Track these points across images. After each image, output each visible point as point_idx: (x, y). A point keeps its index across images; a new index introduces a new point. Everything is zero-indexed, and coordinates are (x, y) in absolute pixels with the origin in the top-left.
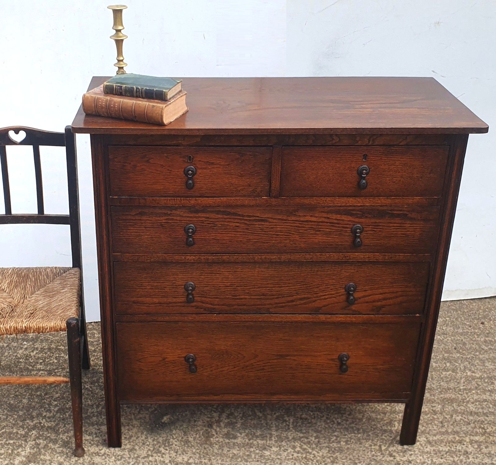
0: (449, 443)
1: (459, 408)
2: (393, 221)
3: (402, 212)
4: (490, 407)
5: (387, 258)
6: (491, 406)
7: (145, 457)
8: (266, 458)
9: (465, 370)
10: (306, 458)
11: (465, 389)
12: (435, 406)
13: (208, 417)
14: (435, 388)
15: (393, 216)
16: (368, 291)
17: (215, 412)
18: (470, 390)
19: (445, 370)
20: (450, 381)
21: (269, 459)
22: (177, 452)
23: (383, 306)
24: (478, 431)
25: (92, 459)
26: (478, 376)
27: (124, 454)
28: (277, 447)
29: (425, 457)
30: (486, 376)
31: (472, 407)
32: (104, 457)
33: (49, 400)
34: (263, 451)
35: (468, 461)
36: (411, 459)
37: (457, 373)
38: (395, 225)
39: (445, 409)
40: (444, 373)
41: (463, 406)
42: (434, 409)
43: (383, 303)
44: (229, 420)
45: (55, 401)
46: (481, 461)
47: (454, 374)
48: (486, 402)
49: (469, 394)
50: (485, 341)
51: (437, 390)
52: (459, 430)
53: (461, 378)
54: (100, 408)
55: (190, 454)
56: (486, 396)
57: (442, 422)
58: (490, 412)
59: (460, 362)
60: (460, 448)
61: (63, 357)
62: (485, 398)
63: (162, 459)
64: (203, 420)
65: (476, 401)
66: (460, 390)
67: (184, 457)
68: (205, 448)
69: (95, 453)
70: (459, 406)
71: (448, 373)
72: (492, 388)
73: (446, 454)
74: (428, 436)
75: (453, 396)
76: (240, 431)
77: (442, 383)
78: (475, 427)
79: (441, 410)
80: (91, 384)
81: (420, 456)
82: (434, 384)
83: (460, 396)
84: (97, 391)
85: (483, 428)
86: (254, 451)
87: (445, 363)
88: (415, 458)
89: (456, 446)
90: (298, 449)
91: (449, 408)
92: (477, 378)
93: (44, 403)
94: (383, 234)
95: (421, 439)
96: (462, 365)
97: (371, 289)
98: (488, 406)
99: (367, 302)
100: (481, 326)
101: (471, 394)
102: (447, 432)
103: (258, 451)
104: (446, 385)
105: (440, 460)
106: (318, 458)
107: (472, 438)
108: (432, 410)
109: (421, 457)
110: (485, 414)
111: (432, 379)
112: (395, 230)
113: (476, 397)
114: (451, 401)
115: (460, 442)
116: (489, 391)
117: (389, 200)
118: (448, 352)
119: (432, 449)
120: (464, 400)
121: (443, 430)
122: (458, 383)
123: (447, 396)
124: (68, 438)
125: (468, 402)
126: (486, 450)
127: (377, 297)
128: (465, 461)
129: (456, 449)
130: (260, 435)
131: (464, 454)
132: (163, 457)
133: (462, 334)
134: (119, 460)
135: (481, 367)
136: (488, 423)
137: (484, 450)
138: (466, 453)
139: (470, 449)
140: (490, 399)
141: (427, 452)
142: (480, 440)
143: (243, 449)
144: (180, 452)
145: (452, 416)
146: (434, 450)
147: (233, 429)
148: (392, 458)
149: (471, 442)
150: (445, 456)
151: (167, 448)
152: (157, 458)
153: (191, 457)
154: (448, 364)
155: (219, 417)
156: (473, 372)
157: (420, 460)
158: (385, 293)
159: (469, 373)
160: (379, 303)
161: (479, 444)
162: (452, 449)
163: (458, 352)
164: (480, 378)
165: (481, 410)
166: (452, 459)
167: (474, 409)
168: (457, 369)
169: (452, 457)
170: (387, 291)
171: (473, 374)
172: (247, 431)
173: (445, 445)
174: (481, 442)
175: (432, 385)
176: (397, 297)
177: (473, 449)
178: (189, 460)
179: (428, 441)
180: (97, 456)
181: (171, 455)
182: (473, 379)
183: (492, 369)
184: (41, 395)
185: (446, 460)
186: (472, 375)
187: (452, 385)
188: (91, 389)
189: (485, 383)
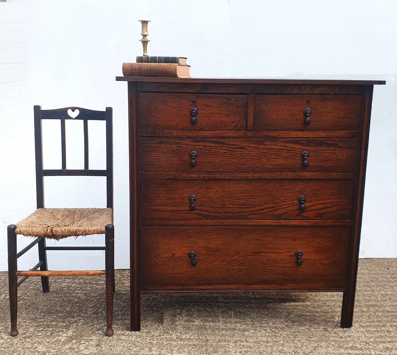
0: (376, 327)
1: (379, 309)
2: (328, 149)
3: (333, 142)
5: (325, 176)
7: (158, 336)
9: (380, 291)
11: (382, 300)
14: (361, 300)
15: (328, 145)
16: (314, 202)
18: (386, 300)
20: (371, 296)
22: (181, 333)
23: (324, 214)
29: (360, 334)
31: (388, 309)
35: (391, 335)
36: (350, 335)
37: (375, 292)
38: (330, 151)
39: (370, 310)
40: (366, 293)
41: (382, 308)
42: (362, 310)
43: (324, 211)
47: (373, 293)
49: (385, 302)
50: (392, 277)
51: (363, 301)
52: (381, 320)
53: (378, 295)
55: (190, 334)
57: (368, 316)
59: (376, 287)
60: (384, 329)
63: (171, 337)
65: (391, 306)
66: (379, 301)
67: (186, 336)
68: (201, 331)
73: (374, 332)
74: (360, 323)
75: (375, 304)
77: (365, 297)
78: (393, 318)
79: (367, 310)
82: (360, 298)
83: (379, 304)
88: (353, 335)
89: (381, 328)
91: (372, 309)
92: (390, 295)
94: (322, 158)
95: (355, 325)
96: (378, 289)
97: (316, 200)
99: (313, 210)
100: (387, 270)
101: (387, 303)
102: (373, 321)
105: (371, 335)
107: (391, 324)
108: (361, 311)
109: (357, 334)
112: (330, 155)
113: (390, 304)
114: (373, 306)
115: (384, 326)
117: (325, 134)
118: (367, 282)
119: (364, 330)
120: (382, 305)
121: (371, 320)
122: (377, 297)
123: (370, 303)
125: (385, 306)
127: (320, 206)
128: (389, 335)
133: (374, 274)
134: (139, 338)
135: (391, 290)
138: (388, 331)
139: (391, 329)
141: (361, 331)
144: (183, 333)
145: (375, 313)
146: (365, 330)
148: (337, 335)
149: (391, 326)
151: (174, 331)
152: (167, 337)
153: (192, 336)
156: (386, 292)
157: (357, 335)
158: (325, 203)
159: (383, 292)
160: (321, 211)
162: (379, 330)
163: (374, 282)
164: (392, 295)
166: (379, 334)
167: (390, 310)
168: (375, 290)
169: (379, 333)
170: (326, 201)
173: (373, 328)
176: (333, 206)
177: (393, 329)
178: (190, 337)
181: (177, 335)
182: (387, 295)
185: (375, 335)
187: (373, 298)
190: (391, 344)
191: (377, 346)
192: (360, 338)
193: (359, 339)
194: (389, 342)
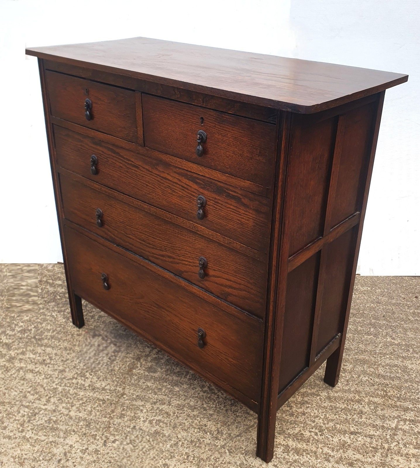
0: (348, 401)
1: (368, 370)
4: (398, 373)
6: (400, 371)
7: (70, 379)
8: (175, 393)
9: (386, 336)
10: (209, 398)
11: (381, 353)
12: (346, 365)
13: (140, 351)
14: (353, 348)
17: (148, 347)
18: (385, 354)
19: (368, 334)
20: (369, 344)
21: (176, 395)
22: (98, 378)
24: (379, 393)
25: (25, 374)
26: (396, 342)
27: (54, 374)
28: (188, 385)
29: (320, 411)
30: (404, 343)
31: (381, 371)
32: (35, 374)
33: (18, 321)
34: (174, 387)
35: (360, 420)
36: (306, 411)
37: (377, 338)
39: (355, 369)
40: (365, 337)
41: (373, 368)
44: (157, 356)
45: (22, 322)
46: (372, 422)
47: (375, 338)
48: (396, 367)
49: (383, 358)
50: (414, 313)
51: (354, 351)
52: (361, 390)
53: (380, 343)
54: (55, 333)
55: (109, 381)
56: (398, 362)
57: (347, 381)
58: (397, 377)
59: (384, 328)
60: (357, 408)
61: (47, 289)
62: (396, 363)
63: (83, 383)
64: (134, 353)
65: (387, 365)
66: (376, 353)
67: (103, 383)
68: (125, 378)
69: (30, 370)
70: (369, 367)
71: (369, 337)
72: (406, 355)
73: (341, 411)
75: (367, 358)
76: (162, 367)
77: (361, 345)
78: (378, 389)
80: (59, 312)
81: (316, 409)
82: (353, 345)
83: (373, 359)
84: (60, 319)
85: (385, 391)
86: (166, 385)
87: (370, 328)
88: (310, 411)
89: (353, 405)
90: (206, 389)
91: (359, 368)
92: (396, 344)
93: (13, 323)
96: (385, 331)
98: (397, 371)
100: (414, 299)
101: (385, 358)
102: (349, 391)
103: (169, 386)
104: (364, 347)
105: (334, 415)
106: (221, 399)
107: (371, 399)
110: (392, 379)
111: (353, 340)
113: (388, 361)
114: (364, 362)
115: (359, 401)
116: (403, 357)
118: (376, 318)
119: (330, 404)
120: (376, 362)
121: (347, 388)
122: (376, 347)
123: (361, 357)
124: (16, 355)
125: (379, 365)
126: (381, 412)
128: (357, 420)
129: (352, 407)
130: (178, 372)
131: (358, 414)
132: (85, 381)
133: (394, 304)
134: (47, 378)
135: (402, 335)
136: (391, 387)
137: (380, 412)
138: (361, 413)
139: (366, 409)
140: (401, 365)
141: (324, 407)
142: (379, 402)
143: (158, 383)
144: (101, 378)
145: (359, 376)
147: (157, 364)
148: (288, 409)
149: (369, 403)
150: (340, 412)
151: (93, 374)
152: (79, 381)
153: (109, 384)
154: (372, 330)
155: (150, 352)
156: (393, 339)
157: (315, 413)
159: (389, 339)
161: (377, 405)
162: (349, 407)
163: (386, 320)
164: (399, 345)
165: (388, 374)
166: (345, 417)
167: (382, 372)
168: (379, 334)
169: (346, 414)
171: (393, 341)
172: (167, 367)
173: (343, 403)
174: (379, 404)
175: (351, 346)
177: (369, 409)
178: (106, 386)
179: (328, 396)
180: (31, 373)
181: (93, 380)
182: (391, 345)
183: (412, 337)
184: (13, 317)
185: (340, 417)
186: (391, 342)
187: (369, 348)
188: (55, 317)
189: (401, 349)
190: (352, 437)
191: (331, 439)
192: (317, 420)
193: (314, 422)
194: (352, 433)
